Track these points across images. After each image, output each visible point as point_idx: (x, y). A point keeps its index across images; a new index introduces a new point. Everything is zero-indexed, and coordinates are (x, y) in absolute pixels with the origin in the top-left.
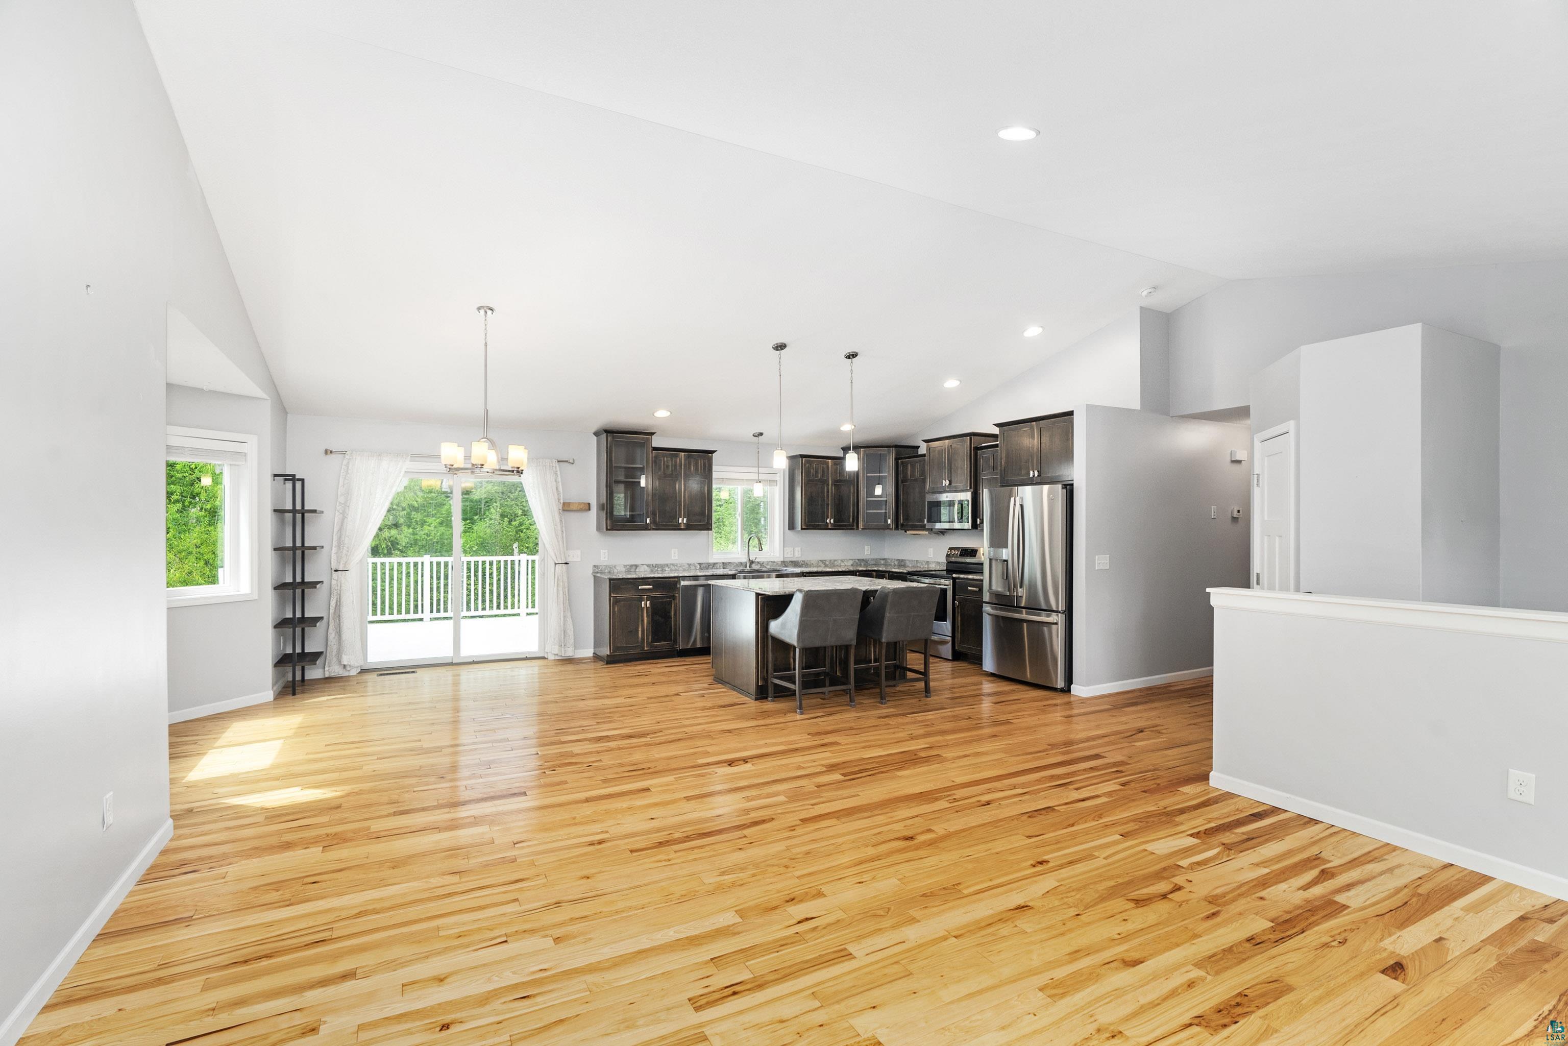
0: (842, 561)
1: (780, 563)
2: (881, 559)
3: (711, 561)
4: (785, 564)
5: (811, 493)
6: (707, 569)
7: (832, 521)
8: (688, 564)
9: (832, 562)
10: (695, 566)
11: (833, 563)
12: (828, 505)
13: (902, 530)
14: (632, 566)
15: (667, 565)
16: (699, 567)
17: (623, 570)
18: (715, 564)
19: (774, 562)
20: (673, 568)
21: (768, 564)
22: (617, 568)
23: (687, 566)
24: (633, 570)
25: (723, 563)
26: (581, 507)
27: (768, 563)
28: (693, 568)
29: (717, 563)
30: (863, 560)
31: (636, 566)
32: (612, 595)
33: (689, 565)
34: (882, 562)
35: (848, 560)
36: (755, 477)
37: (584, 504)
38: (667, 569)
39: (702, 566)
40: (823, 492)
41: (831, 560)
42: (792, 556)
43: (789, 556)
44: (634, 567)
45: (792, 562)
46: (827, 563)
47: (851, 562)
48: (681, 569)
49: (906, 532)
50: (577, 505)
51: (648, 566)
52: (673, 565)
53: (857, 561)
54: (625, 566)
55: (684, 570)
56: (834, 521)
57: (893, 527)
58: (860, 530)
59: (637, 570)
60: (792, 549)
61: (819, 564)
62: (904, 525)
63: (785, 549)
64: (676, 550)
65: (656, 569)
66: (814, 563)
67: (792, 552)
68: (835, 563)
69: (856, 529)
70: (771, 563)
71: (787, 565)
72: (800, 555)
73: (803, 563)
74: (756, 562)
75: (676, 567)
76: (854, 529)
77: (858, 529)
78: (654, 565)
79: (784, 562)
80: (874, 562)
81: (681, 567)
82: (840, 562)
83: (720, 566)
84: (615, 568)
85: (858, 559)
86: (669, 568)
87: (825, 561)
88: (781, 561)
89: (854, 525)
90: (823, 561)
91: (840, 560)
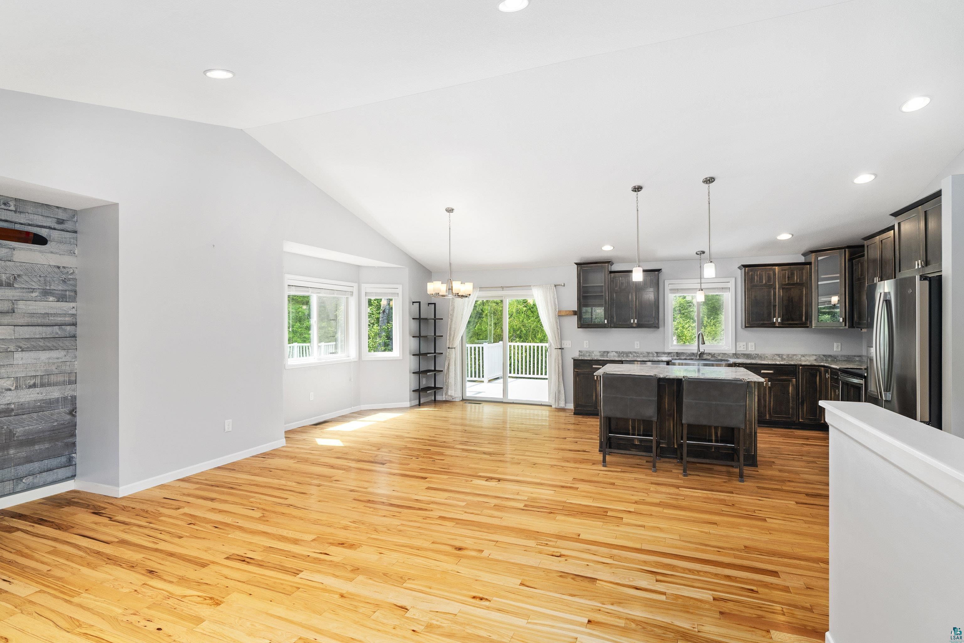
0: (803, 356)
1: (731, 355)
2: (855, 356)
3: (667, 351)
4: (736, 355)
5: (755, 297)
6: (663, 357)
7: (779, 320)
8: (647, 352)
9: (790, 356)
10: (653, 354)
11: (791, 358)
12: (775, 306)
13: (857, 327)
14: (604, 352)
15: (631, 353)
16: (656, 355)
17: (599, 354)
19: (726, 354)
20: (635, 355)
21: (719, 356)
22: (595, 353)
23: (647, 354)
24: (605, 354)
25: (677, 353)
26: (567, 313)
27: (719, 354)
28: (651, 355)
29: (672, 353)
30: (830, 356)
31: (608, 352)
32: (575, 370)
33: (648, 353)
35: (810, 356)
36: (698, 286)
37: (570, 311)
38: (630, 355)
39: (658, 354)
40: (769, 295)
41: (788, 355)
42: (745, 349)
43: (742, 349)
44: (606, 353)
45: (744, 355)
46: (784, 357)
47: (814, 357)
48: (641, 355)
49: (862, 330)
50: (564, 312)
51: (616, 352)
52: (635, 352)
53: (821, 356)
54: (600, 352)
55: (644, 356)
56: (782, 320)
57: (845, 325)
58: (813, 328)
59: (608, 355)
60: (745, 343)
61: (775, 357)
62: (859, 324)
63: (738, 343)
64: (638, 342)
65: (622, 355)
66: (769, 357)
67: (745, 346)
68: (794, 357)
69: (810, 327)
70: (722, 354)
71: (738, 356)
72: (754, 349)
73: (756, 356)
74: (706, 353)
75: (637, 354)
76: (807, 327)
77: (812, 327)
78: (621, 352)
79: (735, 354)
80: (846, 359)
81: (641, 354)
82: (800, 357)
83: (674, 355)
84: (593, 353)
85: (823, 355)
86: (632, 354)
87: (782, 355)
88: (733, 354)
89: (807, 324)
90: (779, 354)
91: (800, 355)
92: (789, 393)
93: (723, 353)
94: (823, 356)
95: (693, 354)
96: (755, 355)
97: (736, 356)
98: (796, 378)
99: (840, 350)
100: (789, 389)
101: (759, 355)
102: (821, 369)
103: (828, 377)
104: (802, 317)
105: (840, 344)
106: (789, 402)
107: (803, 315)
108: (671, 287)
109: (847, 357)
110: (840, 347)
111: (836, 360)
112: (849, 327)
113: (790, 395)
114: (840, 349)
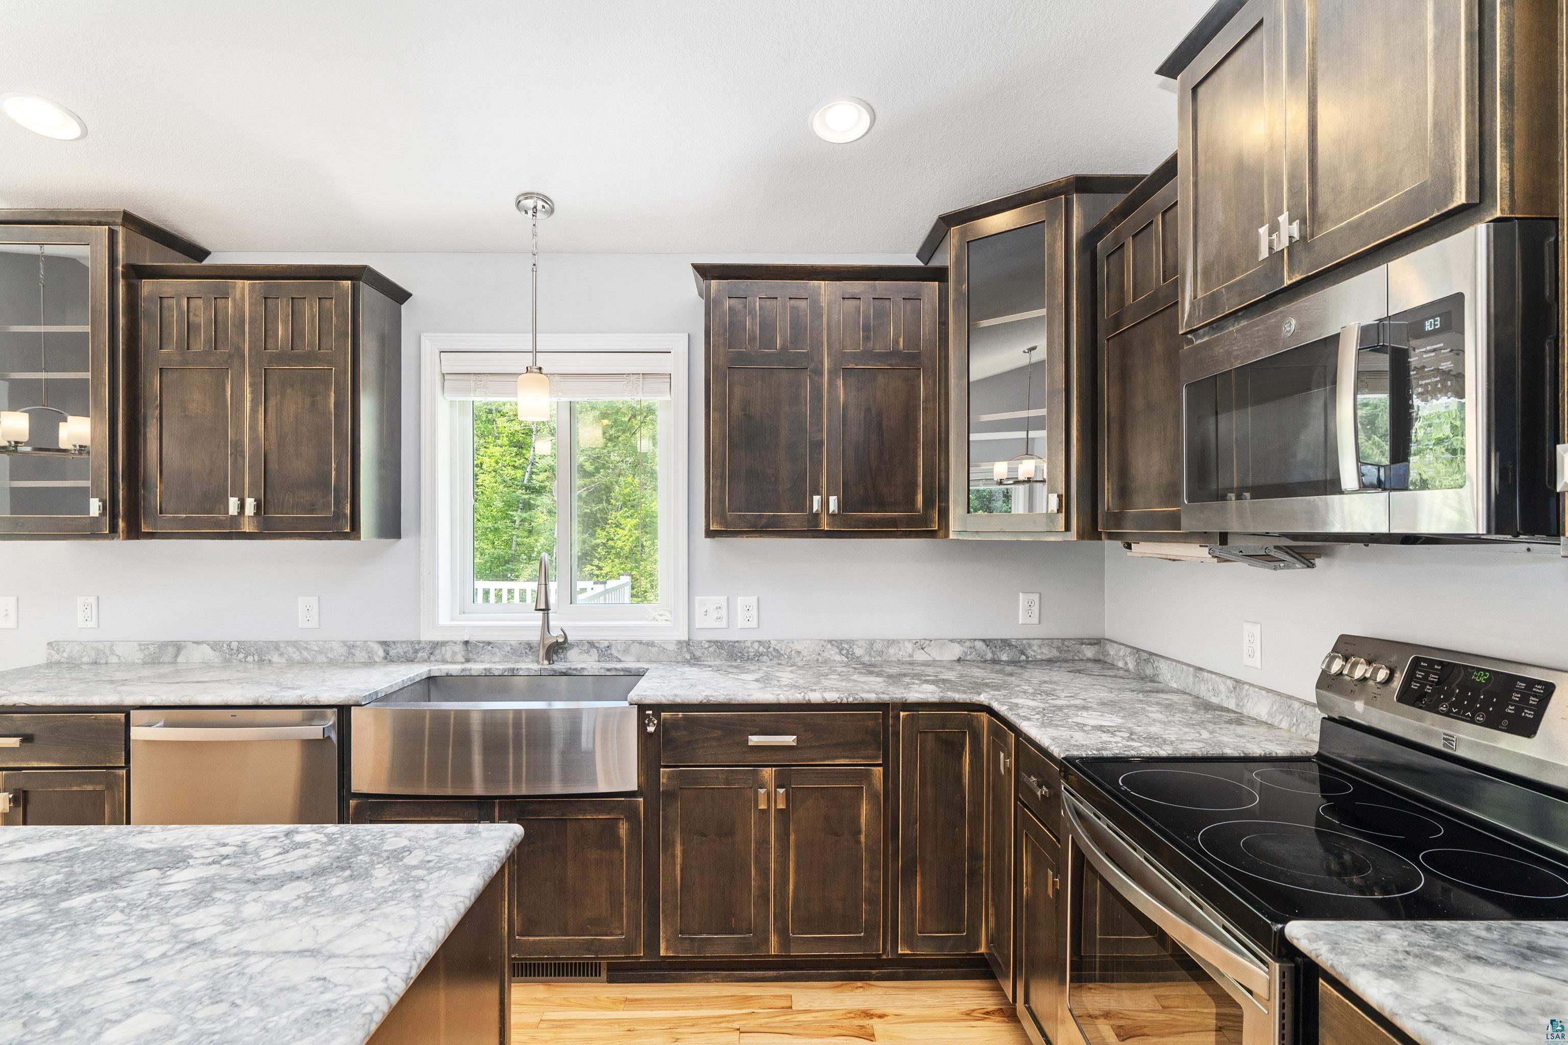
0: (921, 646)
1: (672, 647)
2: (1082, 642)
3: (428, 635)
4: (688, 649)
5: (746, 404)
6: (412, 661)
7: (833, 501)
8: (345, 643)
9: (878, 646)
10: (370, 653)
12: (817, 445)
13: (1111, 536)
14: (163, 645)
15: (276, 646)
16: (381, 653)
17: (138, 657)
18: (436, 646)
19: (651, 644)
20: (296, 656)
21: (626, 651)
22: (119, 650)
23: (343, 650)
24: (167, 658)
25: (466, 643)
27: (627, 646)
28: (361, 656)
29: (444, 644)
30: (1006, 643)
31: (178, 647)
33: (351, 647)
34: (1089, 652)
35: (942, 642)
38: (275, 658)
39: (392, 653)
40: (797, 399)
41: (872, 643)
42: (723, 624)
43: (710, 622)
44: (171, 650)
45: (720, 645)
46: (858, 652)
47: (957, 650)
48: (321, 658)
49: (1129, 547)
51: (215, 646)
52: (295, 644)
53: (979, 645)
54: (143, 646)
56: (844, 505)
57: (1068, 528)
58: (952, 536)
59: (180, 659)
60: (722, 600)
61: (826, 654)
62: (1117, 519)
63: (697, 599)
64: (313, 601)
65: (241, 656)
66: (805, 653)
67: (724, 612)
68: (892, 651)
69: (941, 533)
70: (638, 645)
71: (698, 653)
72: (754, 623)
73: (761, 649)
74: (579, 643)
75: (305, 653)
76: (932, 534)
77: (946, 535)
78: (234, 645)
79: (688, 643)
80: (1054, 653)
81: (320, 652)
82: (909, 647)
83: (454, 654)
84: (112, 652)
85: (984, 641)
86: (281, 655)
87: (851, 642)
88: (679, 642)
89: (932, 521)
90: (841, 642)
91: (909, 640)
92: (859, 832)
93: (641, 643)
94: (984, 647)
95: (530, 646)
96: (756, 645)
97: (688, 651)
98: (885, 765)
99: (1035, 620)
100: (859, 817)
101: (773, 643)
102: (977, 717)
103: (1008, 770)
104: (915, 494)
105: (1036, 597)
106: (857, 871)
107: (915, 485)
108: (451, 363)
109: (1058, 648)
110: (1036, 608)
111: (1023, 658)
112: (1081, 536)
113: (863, 838)
114: (1037, 618)
